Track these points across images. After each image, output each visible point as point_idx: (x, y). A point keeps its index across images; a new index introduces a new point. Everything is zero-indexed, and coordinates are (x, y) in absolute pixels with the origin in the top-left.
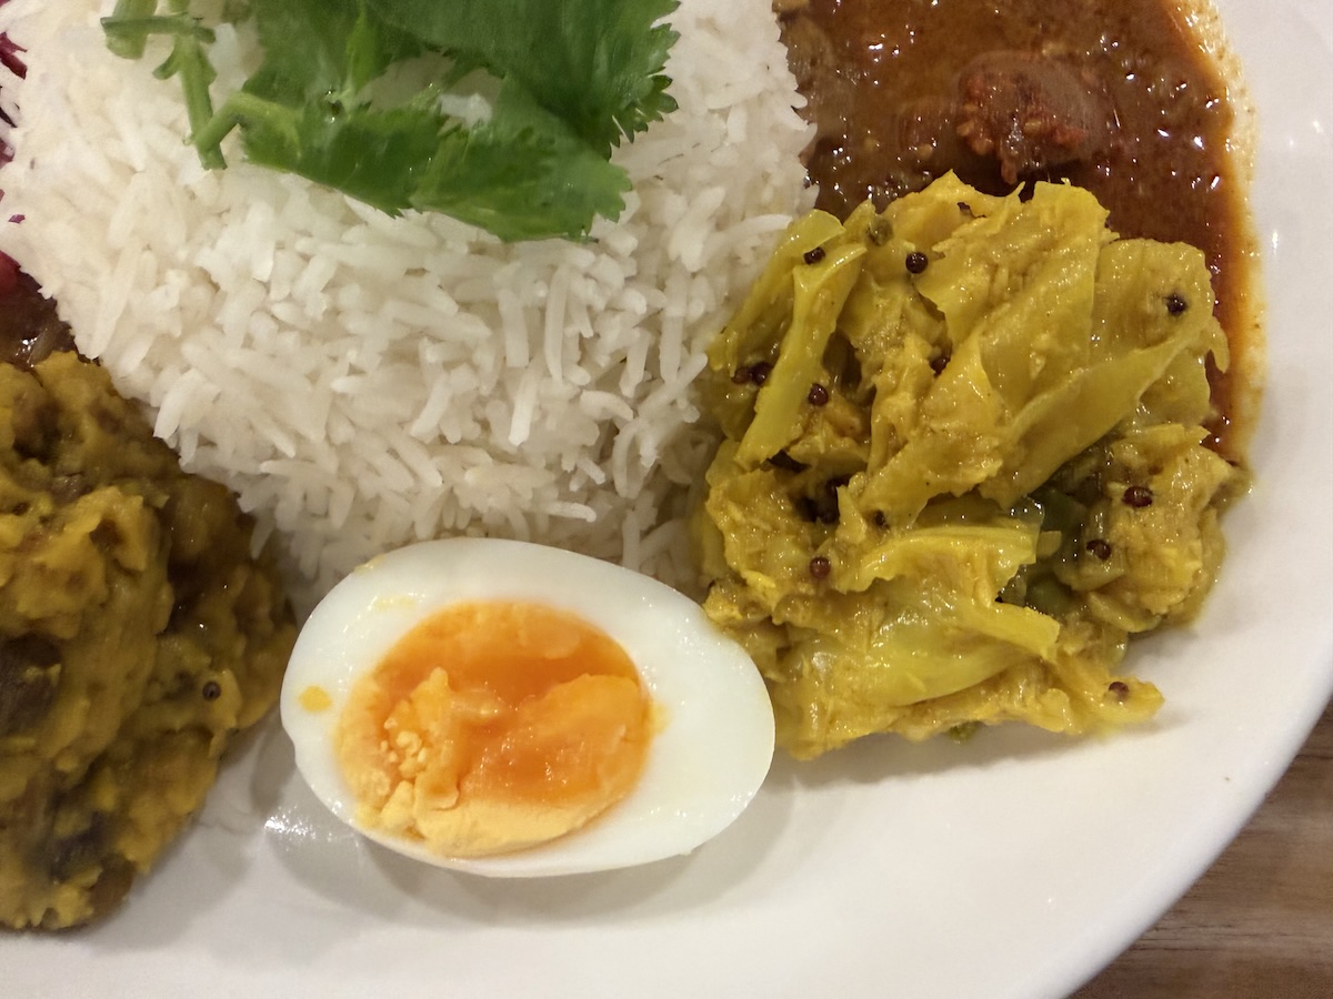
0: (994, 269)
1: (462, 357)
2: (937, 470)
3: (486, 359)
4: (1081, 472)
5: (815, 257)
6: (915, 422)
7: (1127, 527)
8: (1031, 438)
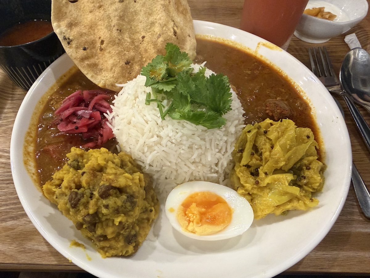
0: (278, 132)
1: (200, 147)
2: (275, 164)
3: (203, 148)
4: (298, 165)
5: (249, 132)
6: (270, 157)
7: (307, 173)
8: (289, 159)
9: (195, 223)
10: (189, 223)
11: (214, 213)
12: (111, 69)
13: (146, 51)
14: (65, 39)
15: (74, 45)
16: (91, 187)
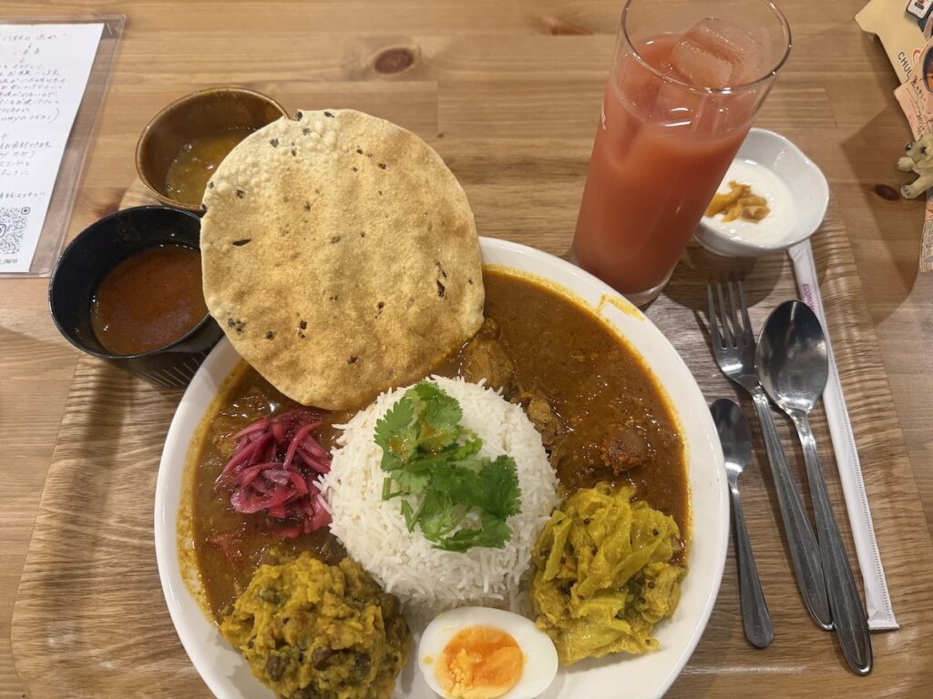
0: (606, 527)
2: (596, 584)
4: (638, 576)
5: (560, 523)
6: (589, 571)
7: (648, 594)
8: (620, 573)
9: (462, 685)
10: (454, 684)
11: (494, 665)
12: (323, 372)
13: (386, 332)
14: (231, 324)
15: (249, 333)
16: (299, 643)
